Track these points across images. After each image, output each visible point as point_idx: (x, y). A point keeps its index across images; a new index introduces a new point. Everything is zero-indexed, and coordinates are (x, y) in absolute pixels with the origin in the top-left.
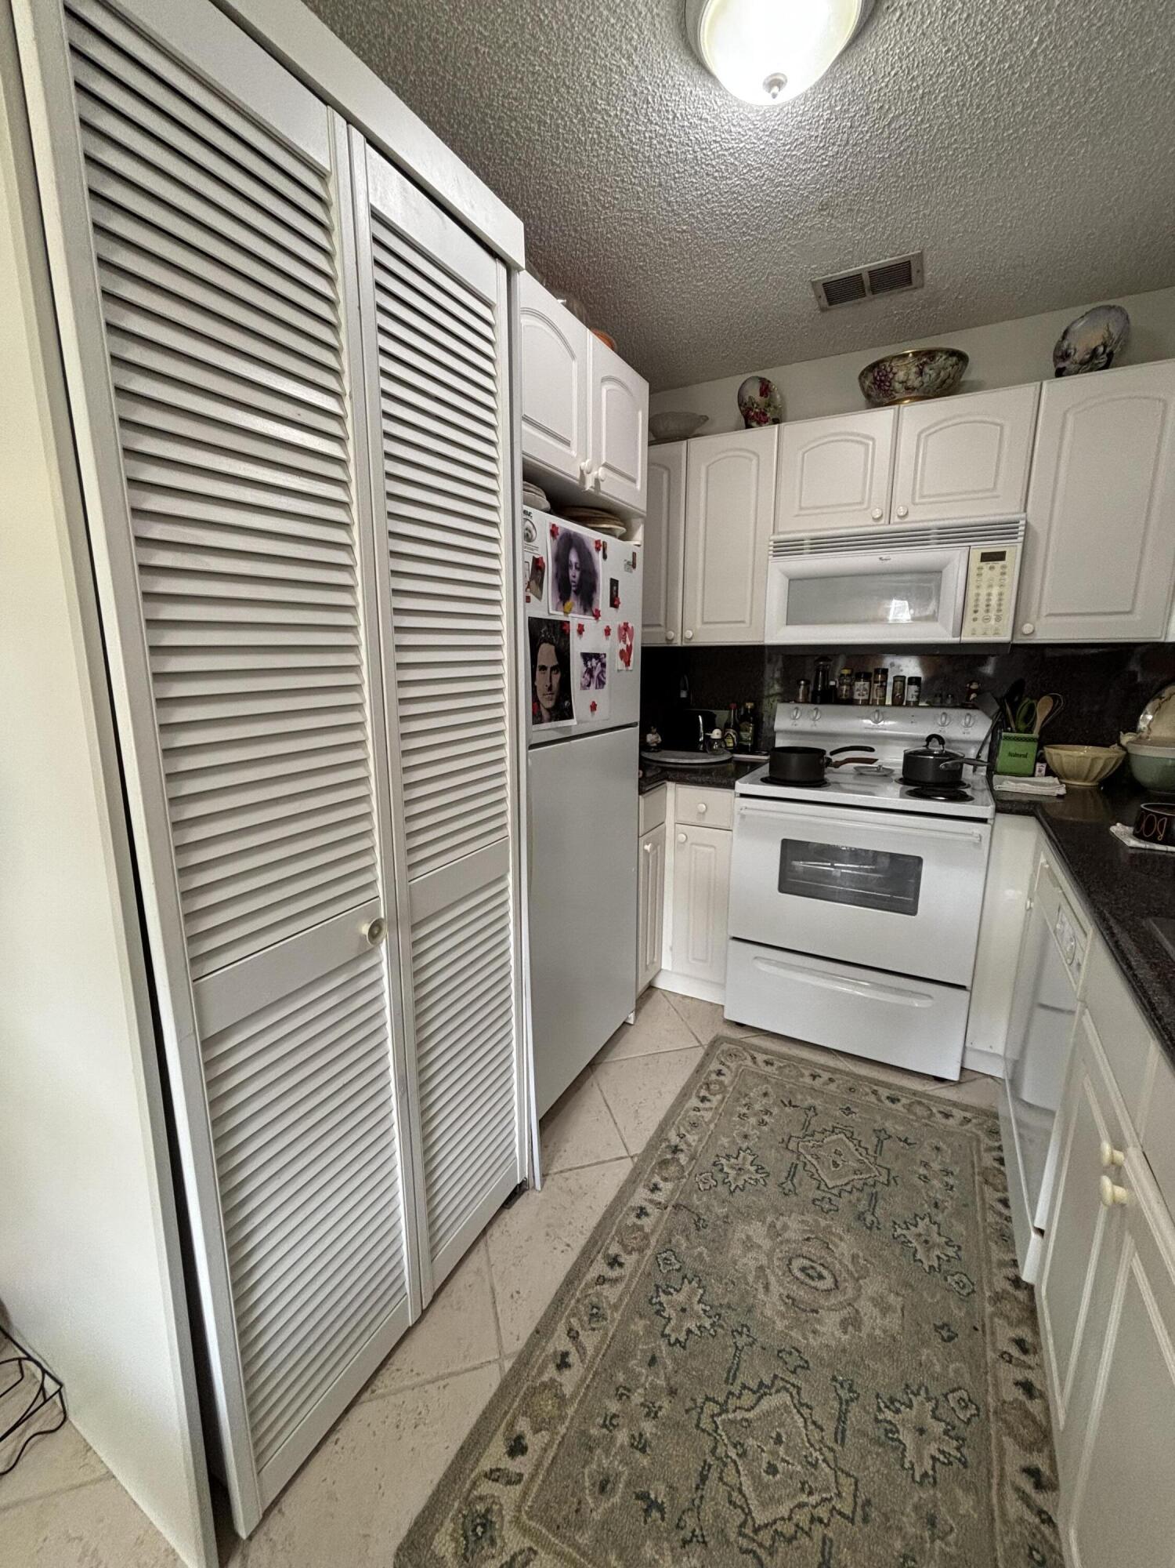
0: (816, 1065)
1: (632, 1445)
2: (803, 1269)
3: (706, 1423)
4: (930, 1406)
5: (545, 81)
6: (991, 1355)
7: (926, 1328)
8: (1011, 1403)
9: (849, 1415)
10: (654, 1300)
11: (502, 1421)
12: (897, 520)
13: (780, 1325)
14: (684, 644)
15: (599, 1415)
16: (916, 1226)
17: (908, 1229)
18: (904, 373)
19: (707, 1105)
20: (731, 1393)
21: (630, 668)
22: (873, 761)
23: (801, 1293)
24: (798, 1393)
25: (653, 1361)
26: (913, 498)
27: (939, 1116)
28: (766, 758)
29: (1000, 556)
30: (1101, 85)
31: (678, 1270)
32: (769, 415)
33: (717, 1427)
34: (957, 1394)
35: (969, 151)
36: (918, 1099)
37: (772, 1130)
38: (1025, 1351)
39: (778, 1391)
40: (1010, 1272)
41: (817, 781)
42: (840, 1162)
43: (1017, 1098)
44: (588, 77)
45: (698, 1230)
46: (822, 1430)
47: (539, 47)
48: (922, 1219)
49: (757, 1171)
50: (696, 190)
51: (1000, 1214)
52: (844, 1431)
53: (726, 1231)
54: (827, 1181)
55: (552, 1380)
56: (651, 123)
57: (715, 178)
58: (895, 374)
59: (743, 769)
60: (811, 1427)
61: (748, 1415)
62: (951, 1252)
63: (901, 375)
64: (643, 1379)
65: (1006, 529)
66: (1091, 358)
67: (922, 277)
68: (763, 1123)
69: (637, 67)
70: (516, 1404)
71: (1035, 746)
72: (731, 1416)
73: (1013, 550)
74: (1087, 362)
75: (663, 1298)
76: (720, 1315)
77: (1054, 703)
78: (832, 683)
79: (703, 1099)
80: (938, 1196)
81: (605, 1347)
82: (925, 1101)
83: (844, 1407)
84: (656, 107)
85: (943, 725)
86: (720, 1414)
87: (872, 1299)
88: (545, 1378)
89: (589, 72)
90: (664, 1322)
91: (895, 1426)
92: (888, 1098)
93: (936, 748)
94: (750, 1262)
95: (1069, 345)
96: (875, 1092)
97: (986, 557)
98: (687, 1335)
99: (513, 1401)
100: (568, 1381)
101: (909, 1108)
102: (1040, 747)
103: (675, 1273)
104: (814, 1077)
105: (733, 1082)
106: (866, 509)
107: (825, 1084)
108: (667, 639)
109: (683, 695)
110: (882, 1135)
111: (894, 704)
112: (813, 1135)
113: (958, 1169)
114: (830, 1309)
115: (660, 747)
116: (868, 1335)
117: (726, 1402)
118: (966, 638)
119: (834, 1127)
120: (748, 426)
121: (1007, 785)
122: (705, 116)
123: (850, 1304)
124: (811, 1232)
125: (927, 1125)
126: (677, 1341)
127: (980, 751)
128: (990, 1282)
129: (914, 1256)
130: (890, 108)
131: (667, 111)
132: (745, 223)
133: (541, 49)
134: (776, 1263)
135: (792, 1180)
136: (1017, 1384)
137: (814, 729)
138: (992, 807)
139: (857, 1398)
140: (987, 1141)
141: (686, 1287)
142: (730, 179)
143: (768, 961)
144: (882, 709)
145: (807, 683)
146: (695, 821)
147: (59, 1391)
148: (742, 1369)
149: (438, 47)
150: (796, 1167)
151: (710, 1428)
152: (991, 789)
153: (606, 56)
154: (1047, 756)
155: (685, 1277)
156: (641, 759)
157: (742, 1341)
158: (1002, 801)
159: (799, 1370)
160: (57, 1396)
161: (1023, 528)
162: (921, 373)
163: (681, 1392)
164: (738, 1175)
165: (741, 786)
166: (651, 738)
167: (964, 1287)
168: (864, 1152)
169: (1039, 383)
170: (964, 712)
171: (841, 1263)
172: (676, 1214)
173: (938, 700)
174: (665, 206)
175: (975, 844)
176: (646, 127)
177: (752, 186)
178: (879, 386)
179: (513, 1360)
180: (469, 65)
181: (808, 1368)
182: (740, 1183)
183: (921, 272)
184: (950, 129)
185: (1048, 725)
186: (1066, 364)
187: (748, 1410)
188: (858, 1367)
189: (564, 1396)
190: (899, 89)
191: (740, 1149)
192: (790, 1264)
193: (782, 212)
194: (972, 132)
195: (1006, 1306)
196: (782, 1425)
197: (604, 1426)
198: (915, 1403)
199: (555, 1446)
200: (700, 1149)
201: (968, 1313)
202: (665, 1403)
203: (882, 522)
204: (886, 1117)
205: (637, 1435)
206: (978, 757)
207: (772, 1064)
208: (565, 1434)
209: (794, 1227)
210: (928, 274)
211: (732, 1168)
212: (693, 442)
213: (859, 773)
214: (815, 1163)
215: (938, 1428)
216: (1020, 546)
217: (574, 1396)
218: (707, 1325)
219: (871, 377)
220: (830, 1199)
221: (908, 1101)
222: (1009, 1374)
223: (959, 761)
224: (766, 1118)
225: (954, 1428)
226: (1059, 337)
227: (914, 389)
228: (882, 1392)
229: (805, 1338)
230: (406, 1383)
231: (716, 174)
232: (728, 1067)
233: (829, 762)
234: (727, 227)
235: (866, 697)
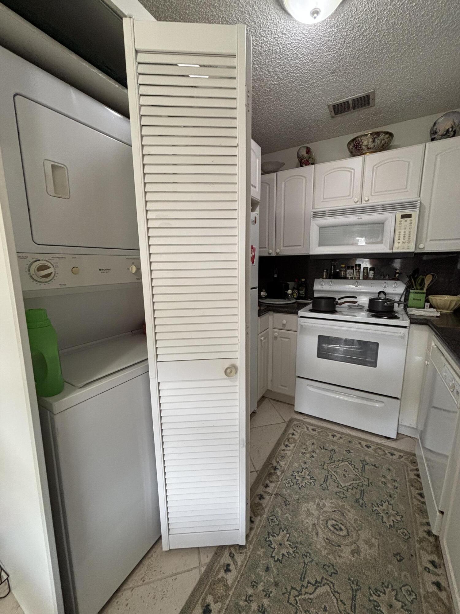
0: (334, 431)
1: (259, 610)
2: (333, 526)
3: (292, 600)
4: (394, 593)
5: (218, 19)
6: (420, 568)
7: (390, 555)
8: (431, 593)
9: (357, 597)
10: (267, 539)
11: (200, 597)
12: (364, 202)
13: (324, 553)
14: (276, 255)
15: (244, 595)
16: (382, 506)
17: (378, 507)
18: (366, 142)
19: (288, 448)
20: (303, 586)
21: (254, 264)
22: (356, 302)
23: (333, 537)
24: (333, 586)
25: (267, 569)
26: (371, 193)
27: (389, 454)
28: (310, 301)
29: (409, 216)
30: (455, 12)
31: (278, 525)
32: (310, 162)
33: (297, 602)
34: (406, 588)
35: (396, 45)
36: (379, 447)
37: (316, 460)
38: (435, 567)
39: (324, 585)
40: (426, 528)
41: (333, 311)
42: (347, 475)
43: (424, 448)
44: (235, 16)
45: (286, 506)
46: (345, 605)
47: (215, 3)
48: (385, 502)
49: (310, 479)
50: (281, 66)
51: (420, 501)
52: (355, 605)
53: (298, 506)
54: (341, 484)
55: (223, 578)
56: (262, 36)
57: (288, 60)
58: (363, 142)
59: (302, 306)
60: (340, 603)
61: (311, 596)
62: (398, 518)
63: (365, 143)
64: (263, 578)
65: (412, 205)
66: (446, 133)
67: (374, 102)
68: (312, 457)
69: (256, 11)
70: (207, 589)
71: (425, 295)
72: (303, 597)
73: (415, 214)
74: (445, 135)
75: (271, 538)
76: (296, 547)
77: (433, 277)
78: (338, 270)
79: (287, 446)
80: (391, 491)
81: (246, 561)
82: (383, 448)
83: (354, 593)
84: (264, 29)
85: (385, 287)
86: (298, 596)
87: (364, 541)
88: (220, 576)
89: (236, 14)
90: (272, 550)
91: (378, 603)
92: (366, 446)
93: (382, 296)
94: (309, 521)
95: (436, 129)
96: (360, 443)
97: (403, 217)
98: (283, 557)
99: (206, 587)
100: (230, 578)
101: (375, 450)
102: (427, 296)
103: (277, 527)
104: (334, 436)
105: (299, 438)
106: (351, 198)
107: (338, 439)
108: (269, 253)
109: (276, 276)
110: (364, 463)
111: (364, 279)
112: (334, 462)
113: (399, 480)
114: (346, 545)
115: (266, 297)
116: (364, 558)
117: (301, 590)
118: (395, 250)
119: (343, 459)
120: (301, 166)
121: (415, 312)
122: (284, 32)
123: (355, 543)
124: (336, 508)
125: (383, 458)
126: (278, 559)
127: (401, 298)
128: (418, 534)
129: (382, 520)
130: (363, 26)
131: (269, 31)
132: (301, 80)
133: (216, 4)
134: (321, 522)
135: (326, 483)
136: (433, 583)
137: (331, 289)
138: (409, 321)
139: (360, 589)
140: (411, 467)
141: (281, 533)
142: (295, 60)
143: (313, 387)
144: (358, 281)
145: (327, 270)
146: (281, 327)
147: (7, 579)
148: (307, 574)
149: (173, 5)
150: (327, 477)
151: (294, 603)
152: (407, 314)
153: (243, 7)
154: (430, 300)
155: (281, 528)
156: (259, 302)
157: (307, 560)
158: (413, 319)
159: (333, 575)
160: (6, 581)
161: (419, 204)
162: (374, 141)
163: (280, 584)
164: (302, 480)
165: (301, 313)
166: (263, 294)
167: (406, 535)
168: (357, 471)
169: (424, 144)
170: (393, 281)
171: (349, 522)
172: (276, 498)
173: (382, 277)
174: (267, 73)
175: (402, 337)
176: (260, 38)
177: (304, 63)
178: (356, 148)
179: (205, 567)
180: (186, 13)
181: (337, 574)
182: (304, 484)
183: (373, 99)
184: (388, 35)
185: (430, 287)
186: (436, 136)
187: (310, 594)
188: (360, 573)
189: (228, 585)
190: (367, 17)
191: (303, 468)
192: (327, 523)
193: (316, 74)
194: (397, 36)
195: (425, 544)
196: (326, 602)
197: (246, 601)
198: (387, 592)
199: (224, 610)
200: (286, 468)
201: (408, 548)
202: (273, 590)
203: (358, 203)
204: (366, 454)
205: (261, 605)
206: (400, 300)
207: (315, 431)
208: (229, 604)
209: (328, 505)
210: (377, 100)
211: (300, 477)
212: (279, 173)
213: (350, 307)
214: (336, 475)
215: (399, 605)
216: (418, 211)
217: (232, 586)
218: (291, 552)
219: (352, 145)
220: (343, 493)
221: (374, 447)
222: (429, 578)
223: (392, 302)
224: (314, 454)
225: (405, 605)
226: (432, 124)
227: (371, 148)
228: (372, 586)
229: (336, 559)
230: (159, 577)
231: (289, 58)
232: (297, 432)
233: (337, 303)
234: (293, 82)
235: (352, 276)
